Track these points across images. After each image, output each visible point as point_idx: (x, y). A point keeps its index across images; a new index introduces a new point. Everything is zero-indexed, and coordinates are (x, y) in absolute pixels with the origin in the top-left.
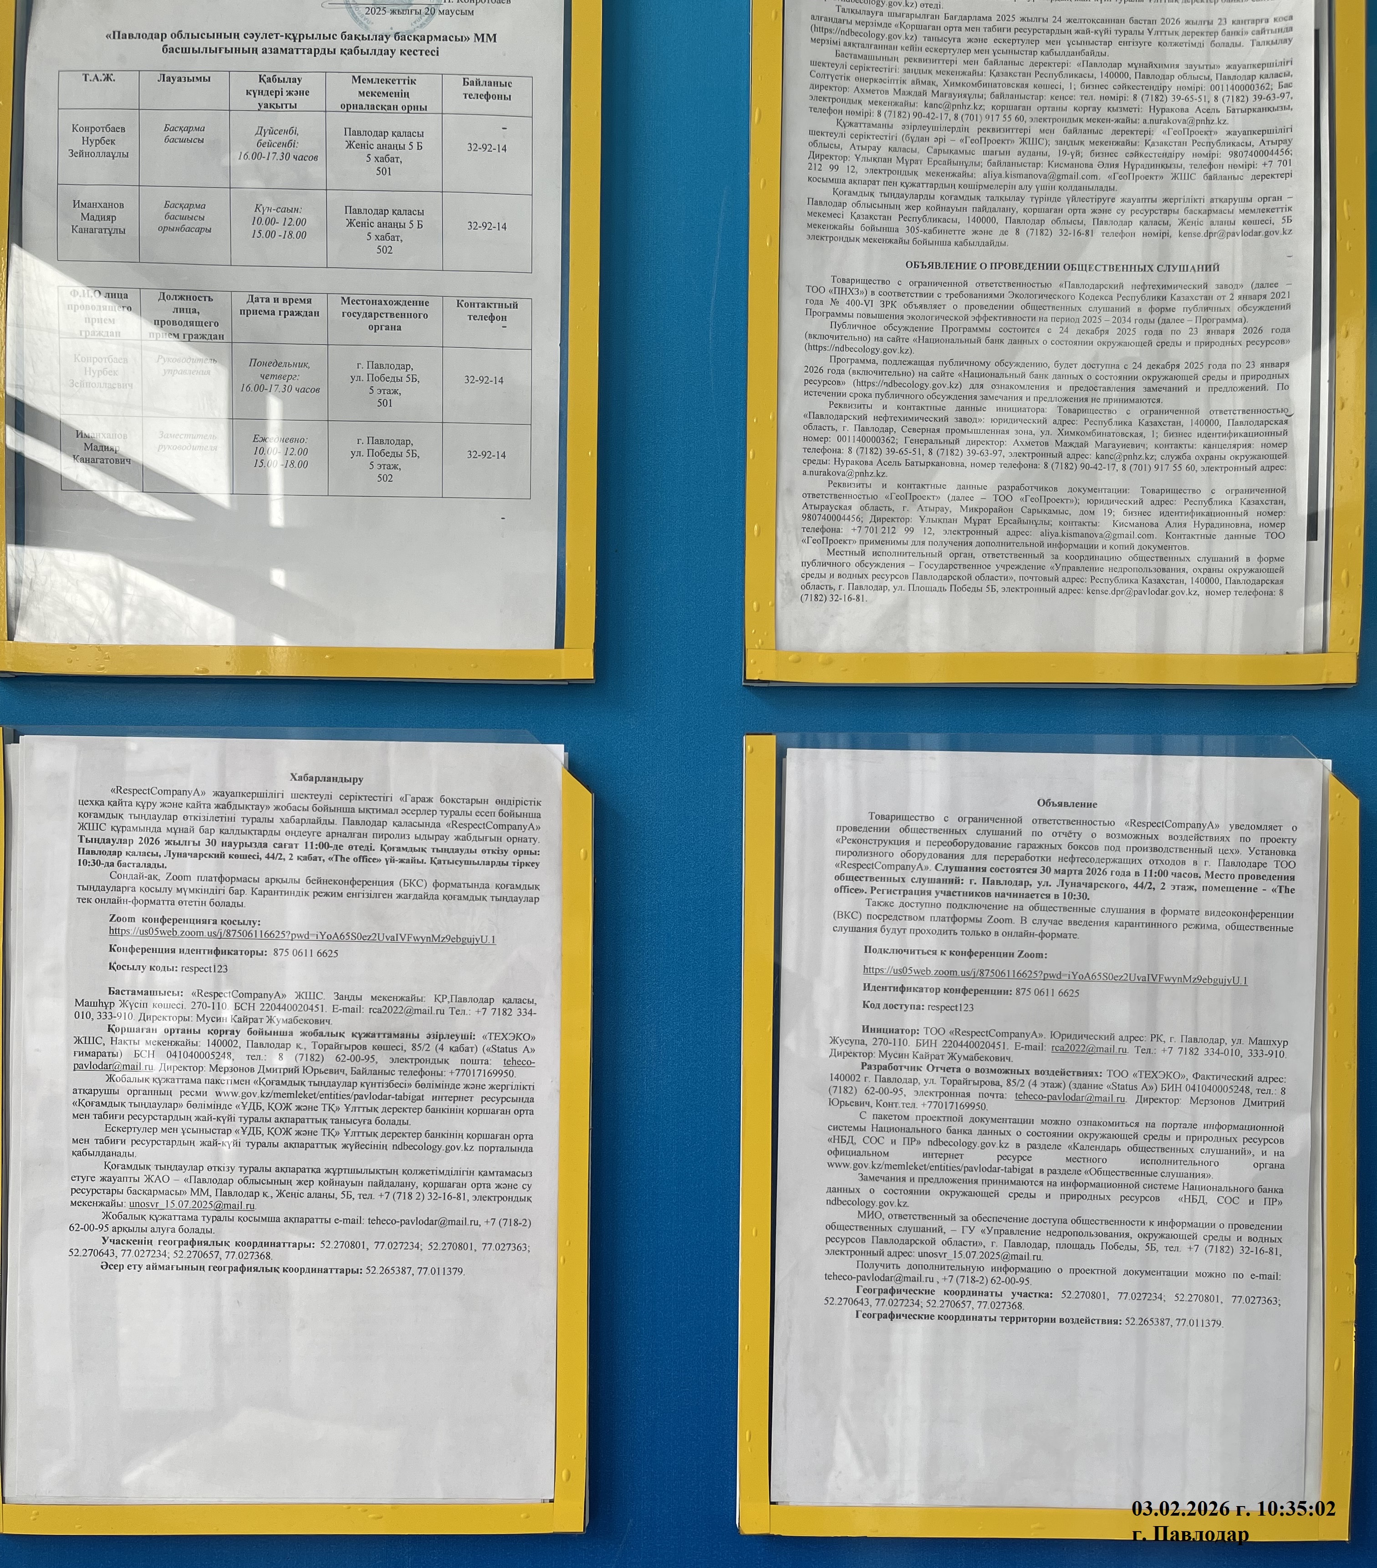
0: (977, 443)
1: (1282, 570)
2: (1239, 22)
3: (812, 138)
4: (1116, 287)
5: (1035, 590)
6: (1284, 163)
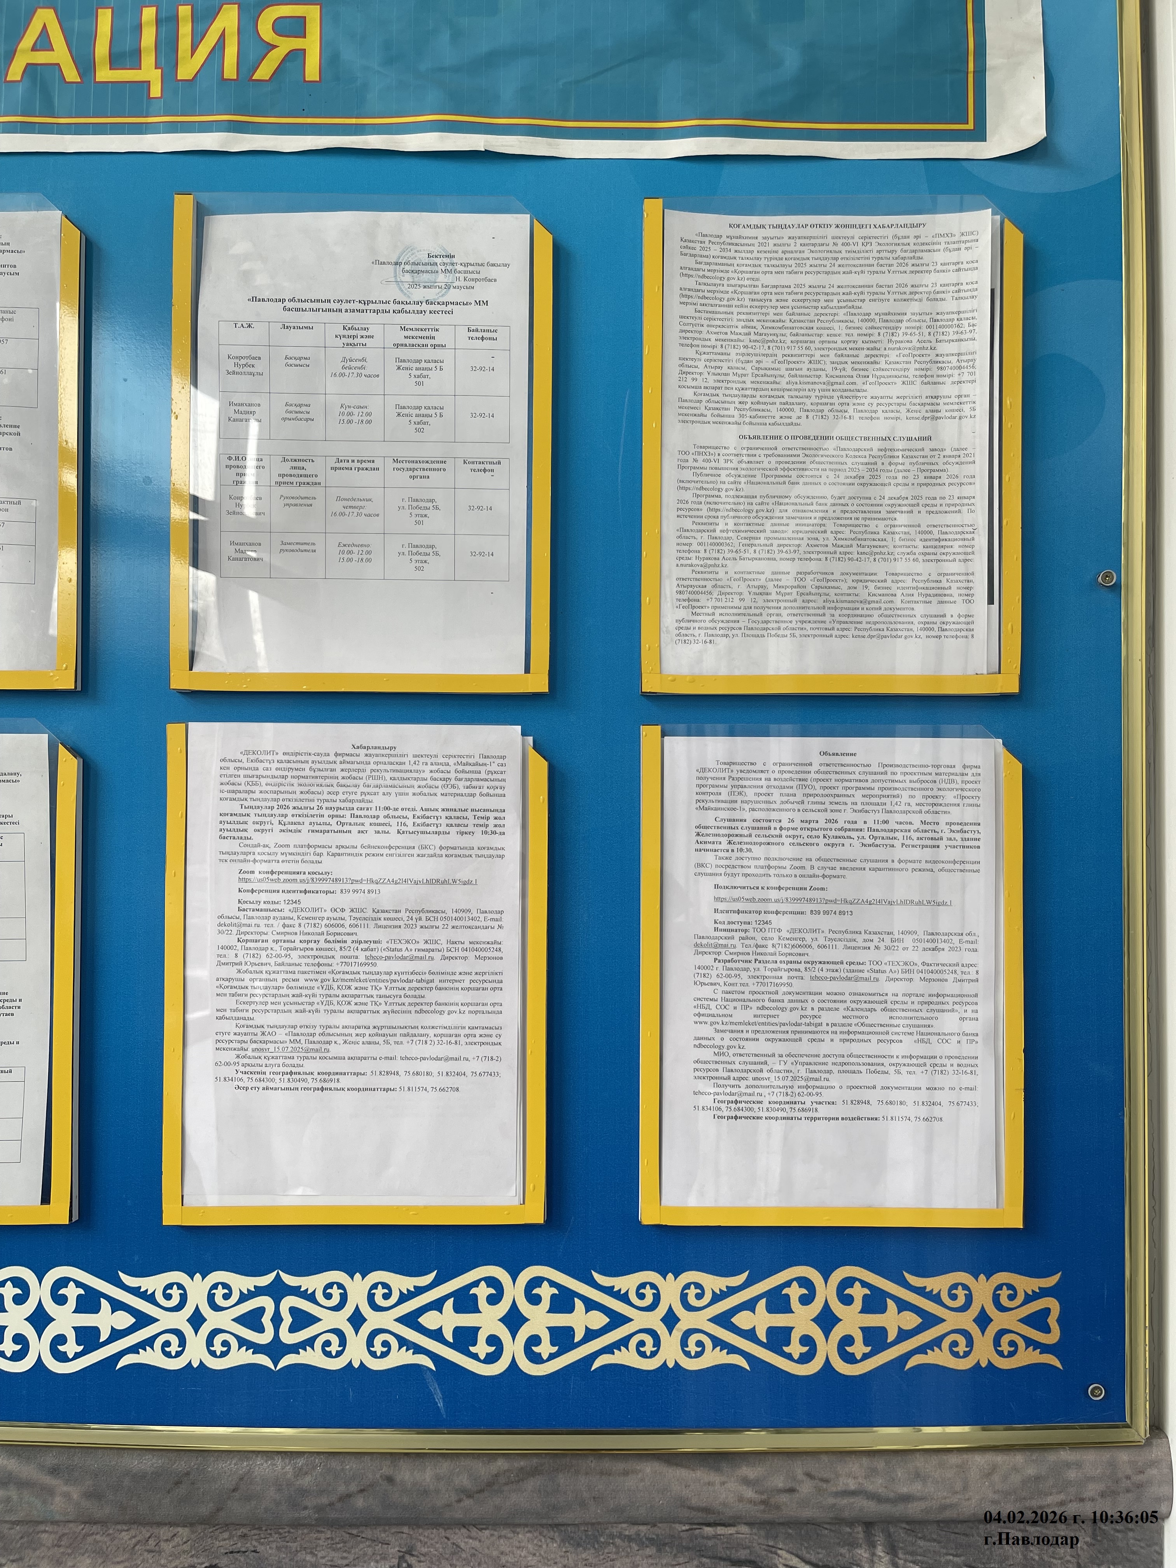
0: (784, 545)
1: (973, 623)
2: (944, 285)
3: (681, 362)
4: (868, 450)
5: (820, 636)
6: (970, 374)
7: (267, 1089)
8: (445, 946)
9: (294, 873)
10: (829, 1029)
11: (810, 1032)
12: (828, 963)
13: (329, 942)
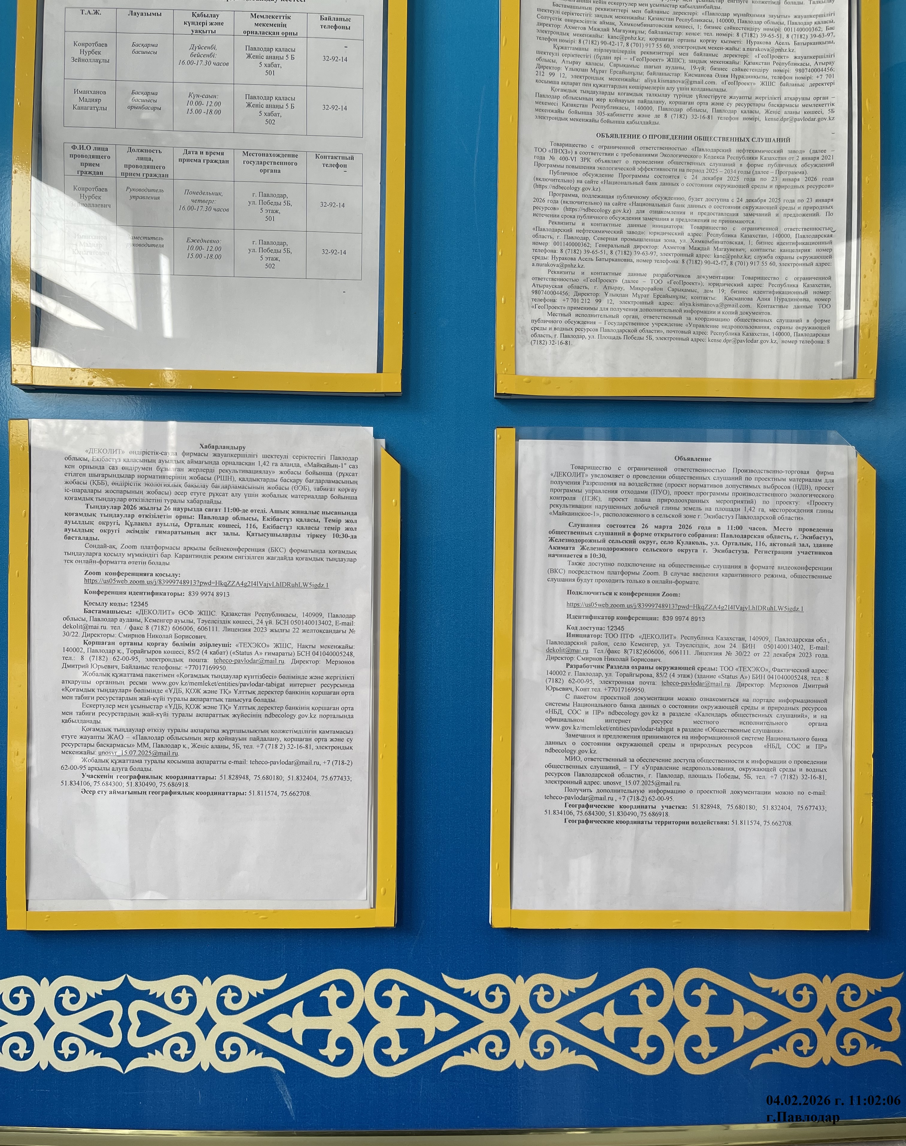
0: (641, 247)
1: (829, 328)
3: (539, 56)
4: (726, 151)
5: (676, 339)
6: (830, 76)
7: (115, 792)
8: (296, 650)
9: (141, 574)
10: (680, 734)
11: (662, 737)
12: (680, 668)
13: (177, 645)
